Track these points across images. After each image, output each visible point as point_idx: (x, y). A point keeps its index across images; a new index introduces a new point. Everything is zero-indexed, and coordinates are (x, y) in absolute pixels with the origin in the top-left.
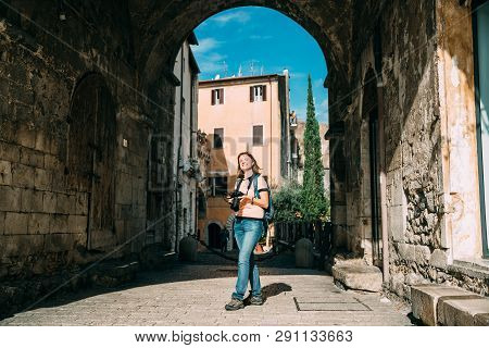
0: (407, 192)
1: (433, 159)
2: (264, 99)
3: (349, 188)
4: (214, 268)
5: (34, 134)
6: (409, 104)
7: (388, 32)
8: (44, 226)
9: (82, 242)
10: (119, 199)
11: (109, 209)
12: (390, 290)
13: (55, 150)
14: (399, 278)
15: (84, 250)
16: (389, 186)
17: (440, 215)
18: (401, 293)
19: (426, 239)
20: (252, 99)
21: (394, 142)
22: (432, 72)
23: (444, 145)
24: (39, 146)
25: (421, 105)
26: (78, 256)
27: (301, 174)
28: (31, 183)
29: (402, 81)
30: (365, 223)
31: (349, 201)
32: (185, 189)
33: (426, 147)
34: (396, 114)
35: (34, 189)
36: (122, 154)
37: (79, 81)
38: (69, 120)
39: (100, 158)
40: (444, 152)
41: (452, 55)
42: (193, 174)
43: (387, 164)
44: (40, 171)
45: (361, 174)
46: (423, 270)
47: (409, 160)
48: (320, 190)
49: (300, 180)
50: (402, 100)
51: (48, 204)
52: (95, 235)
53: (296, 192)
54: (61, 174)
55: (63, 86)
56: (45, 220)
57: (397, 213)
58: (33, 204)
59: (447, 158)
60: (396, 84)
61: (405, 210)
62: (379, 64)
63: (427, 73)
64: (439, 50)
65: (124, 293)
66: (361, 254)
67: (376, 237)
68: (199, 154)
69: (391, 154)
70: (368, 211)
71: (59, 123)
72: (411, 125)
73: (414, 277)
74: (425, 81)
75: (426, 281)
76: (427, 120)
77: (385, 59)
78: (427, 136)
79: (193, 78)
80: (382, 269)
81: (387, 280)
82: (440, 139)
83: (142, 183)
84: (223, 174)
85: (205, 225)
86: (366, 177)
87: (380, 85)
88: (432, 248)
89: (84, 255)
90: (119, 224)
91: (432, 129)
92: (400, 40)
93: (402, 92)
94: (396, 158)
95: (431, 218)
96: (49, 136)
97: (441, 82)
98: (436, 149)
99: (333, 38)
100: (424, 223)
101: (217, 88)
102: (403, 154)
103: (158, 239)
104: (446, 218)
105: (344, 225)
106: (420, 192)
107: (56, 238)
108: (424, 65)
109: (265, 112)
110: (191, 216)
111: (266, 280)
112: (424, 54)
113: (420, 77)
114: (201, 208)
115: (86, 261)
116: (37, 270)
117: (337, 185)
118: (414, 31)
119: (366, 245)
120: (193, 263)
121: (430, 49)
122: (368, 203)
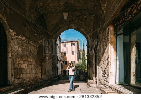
0: (102, 70)
1: (107, 65)
2: (74, 46)
3: (91, 67)
4: (65, 81)
5: (31, 58)
6: (103, 54)
7: (100, 38)
8: (34, 75)
9: (41, 77)
10: (47, 69)
11: (45, 71)
12: (98, 88)
13: (35, 61)
14: (100, 86)
15: (41, 79)
16: (99, 68)
17: (108, 76)
18: (100, 89)
19: (105, 80)
20: (72, 46)
21: (100, 60)
22: (108, 48)
23: (110, 63)
24: (32, 61)
25: (105, 54)
26: (40, 80)
27: (81, 60)
28: (31, 68)
29: (102, 49)
30: (94, 74)
31: (91, 69)
32: (59, 64)
33: (106, 63)
34: (101, 55)
35: (32, 69)
36: (47, 60)
37: (39, 47)
38: (37, 55)
39: (43, 62)
40: (110, 64)
41: (112, 45)
42: (60, 61)
43: (99, 64)
44: (32, 65)
45: (93, 64)
46: (104, 85)
47: (103, 64)
48: (85, 64)
49: (81, 62)
50: (102, 52)
51: (34, 71)
52: (43, 76)
53: (80, 64)
54: (36, 65)
55: (36, 48)
56: (34, 74)
57: (100, 74)
58: (31, 72)
59: (110, 65)
60: (101, 49)
61: (102, 73)
62: (98, 44)
63: (107, 48)
64: (110, 44)
65: (49, 87)
66: (93, 79)
67: (96, 76)
68: (61, 56)
69: (99, 62)
70: (94, 72)
71: (35, 56)
72: (103, 57)
73: (102, 86)
74: (106, 50)
75: (105, 88)
76: (107, 58)
77: (99, 43)
78: (106, 61)
79: (60, 41)
80: (97, 83)
81: (97, 86)
82: (109, 62)
83: (51, 65)
84: (66, 60)
85: (63, 70)
86: (94, 65)
87: (98, 48)
88: (106, 82)
89: (41, 80)
90: (47, 73)
91: (108, 60)
92: (102, 40)
93: (102, 51)
94: (100, 63)
95: (106, 76)
96: (33, 59)
97: (110, 51)
98: (108, 63)
99: (89, 37)
100: (105, 77)
101: (65, 43)
102: (102, 63)
103: (54, 75)
104: (109, 77)
105: (90, 73)
106: (105, 71)
107: (36, 77)
108: (106, 47)
109: (74, 48)
110: (60, 69)
111: (75, 84)
112: (107, 44)
113: (106, 49)
114: (62, 67)
115: (41, 81)
116: (33, 83)
117: (89, 65)
118: (105, 39)
119: (94, 78)
120: (61, 79)
121: (108, 44)
122: (94, 70)
